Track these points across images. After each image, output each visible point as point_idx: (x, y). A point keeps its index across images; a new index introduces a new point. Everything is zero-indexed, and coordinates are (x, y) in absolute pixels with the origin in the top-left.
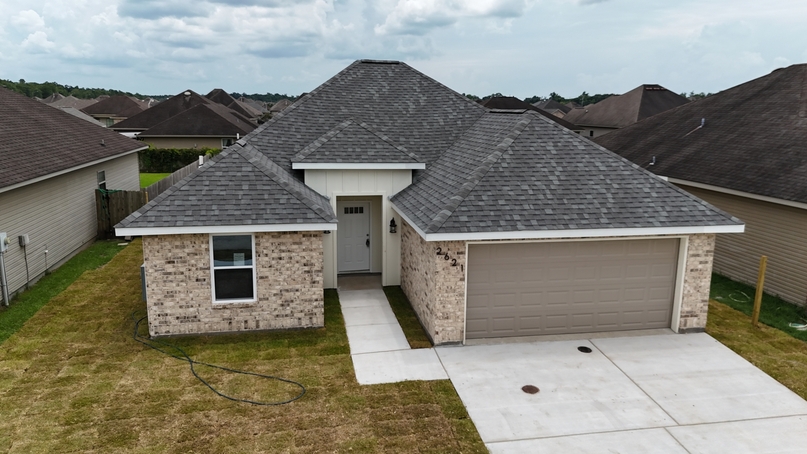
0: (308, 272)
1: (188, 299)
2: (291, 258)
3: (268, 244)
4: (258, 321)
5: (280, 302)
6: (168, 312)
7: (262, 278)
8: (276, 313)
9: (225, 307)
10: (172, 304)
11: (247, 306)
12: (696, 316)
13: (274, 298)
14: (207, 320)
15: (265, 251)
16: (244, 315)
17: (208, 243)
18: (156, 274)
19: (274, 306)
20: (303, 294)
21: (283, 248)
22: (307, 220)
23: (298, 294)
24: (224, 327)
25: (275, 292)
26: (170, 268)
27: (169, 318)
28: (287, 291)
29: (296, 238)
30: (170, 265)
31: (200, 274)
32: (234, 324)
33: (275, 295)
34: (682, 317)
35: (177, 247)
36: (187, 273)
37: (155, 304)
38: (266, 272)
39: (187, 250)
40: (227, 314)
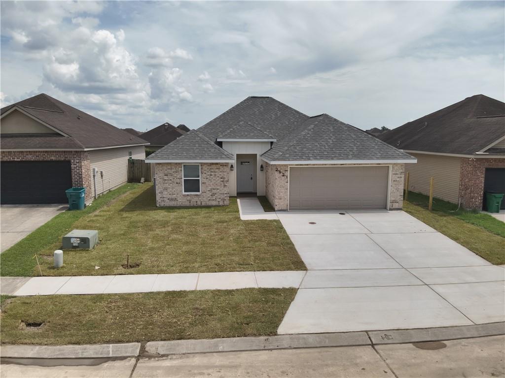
0: (223, 181)
1: (173, 191)
2: (215, 175)
3: (206, 169)
4: (201, 202)
5: (211, 194)
6: (165, 196)
7: (203, 183)
8: (209, 199)
9: (188, 195)
10: (166, 193)
11: (197, 195)
12: (397, 202)
13: (208, 192)
14: (180, 200)
15: (205, 172)
16: (196, 199)
17: (181, 167)
18: (160, 180)
19: (208, 196)
20: (220, 191)
21: (212, 170)
22: (222, 158)
23: (218, 191)
24: (187, 204)
25: (209, 189)
26: (166, 178)
27: (165, 199)
28: (214, 189)
29: (218, 166)
30: (166, 176)
31: (178, 181)
32: (191, 203)
33: (209, 191)
34: (390, 202)
35: (169, 169)
36: (173, 180)
37: (160, 193)
38: (205, 181)
39: (173, 170)
40: (189, 198)
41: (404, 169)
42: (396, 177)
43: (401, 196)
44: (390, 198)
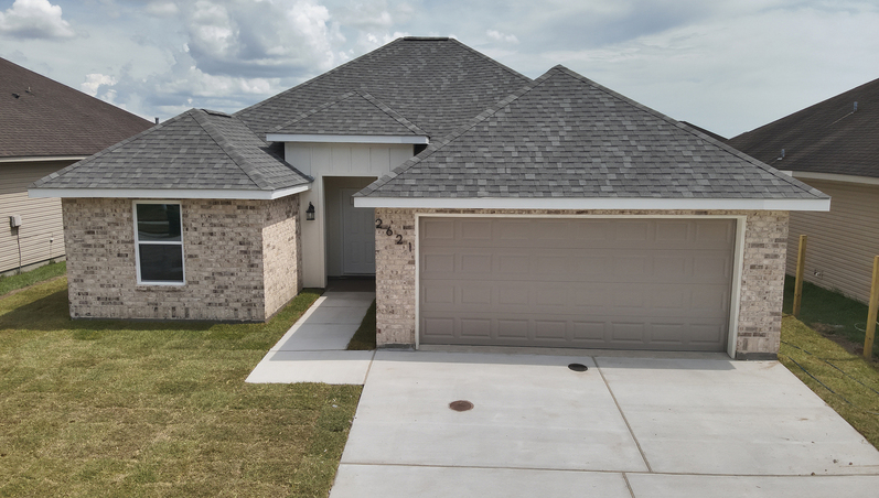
0: (245, 252)
1: (109, 277)
2: (224, 234)
3: (197, 216)
4: (187, 309)
5: (212, 287)
6: (89, 290)
7: (190, 256)
8: (208, 300)
9: (149, 290)
10: (92, 281)
11: (174, 290)
12: (762, 335)
13: (205, 282)
14: (131, 303)
15: (194, 225)
16: (171, 301)
17: (130, 211)
18: (75, 246)
19: (206, 292)
20: (239, 279)
21: (215, 221)
23: (234, 278)
24: (149, 313)
25: (206, 275)
26: (89, 239)
27: (89, 298)
28: (220, 274)
29: (230, 209)
30: (90, 236)
31: (122, 248)
32: (160, 311)
33: (206, 278)
34: (739, 335)
35: (97, 215)
36: (108, 246)
37: (75, 281)
38: (194, 249)
39: (107, 220)
40: (152, 297)
41: (786, 230)
42: (758, 256)
43: (773, 314)
44: (737, 322)
